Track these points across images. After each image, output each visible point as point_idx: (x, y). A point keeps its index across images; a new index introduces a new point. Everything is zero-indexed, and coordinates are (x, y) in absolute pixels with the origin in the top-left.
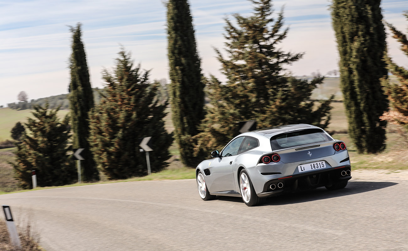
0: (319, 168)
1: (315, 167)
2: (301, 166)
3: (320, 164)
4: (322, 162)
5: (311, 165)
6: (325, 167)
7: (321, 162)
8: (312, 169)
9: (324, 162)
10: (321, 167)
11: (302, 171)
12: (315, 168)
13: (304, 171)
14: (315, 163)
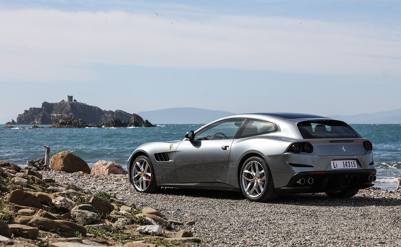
0: (351, 167)
1: (347, 165)
2: (334, 161)
3: (351, 162)
4: (354, 161)
5: (343, 163)
6: (356, 167)
7: (352, 161)
8: (344, 167)
9: (355, 161)
10: (352, 167)
11: (335, 167)
12: (347, 167)
13: (336, 168)
14: (347, 161)
